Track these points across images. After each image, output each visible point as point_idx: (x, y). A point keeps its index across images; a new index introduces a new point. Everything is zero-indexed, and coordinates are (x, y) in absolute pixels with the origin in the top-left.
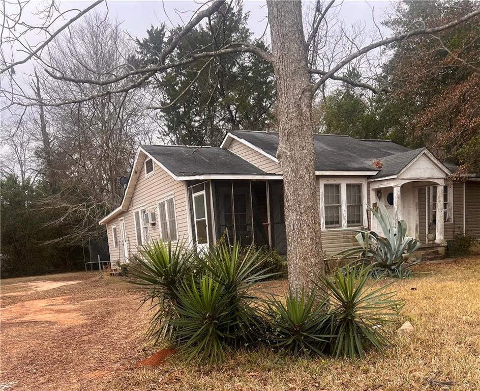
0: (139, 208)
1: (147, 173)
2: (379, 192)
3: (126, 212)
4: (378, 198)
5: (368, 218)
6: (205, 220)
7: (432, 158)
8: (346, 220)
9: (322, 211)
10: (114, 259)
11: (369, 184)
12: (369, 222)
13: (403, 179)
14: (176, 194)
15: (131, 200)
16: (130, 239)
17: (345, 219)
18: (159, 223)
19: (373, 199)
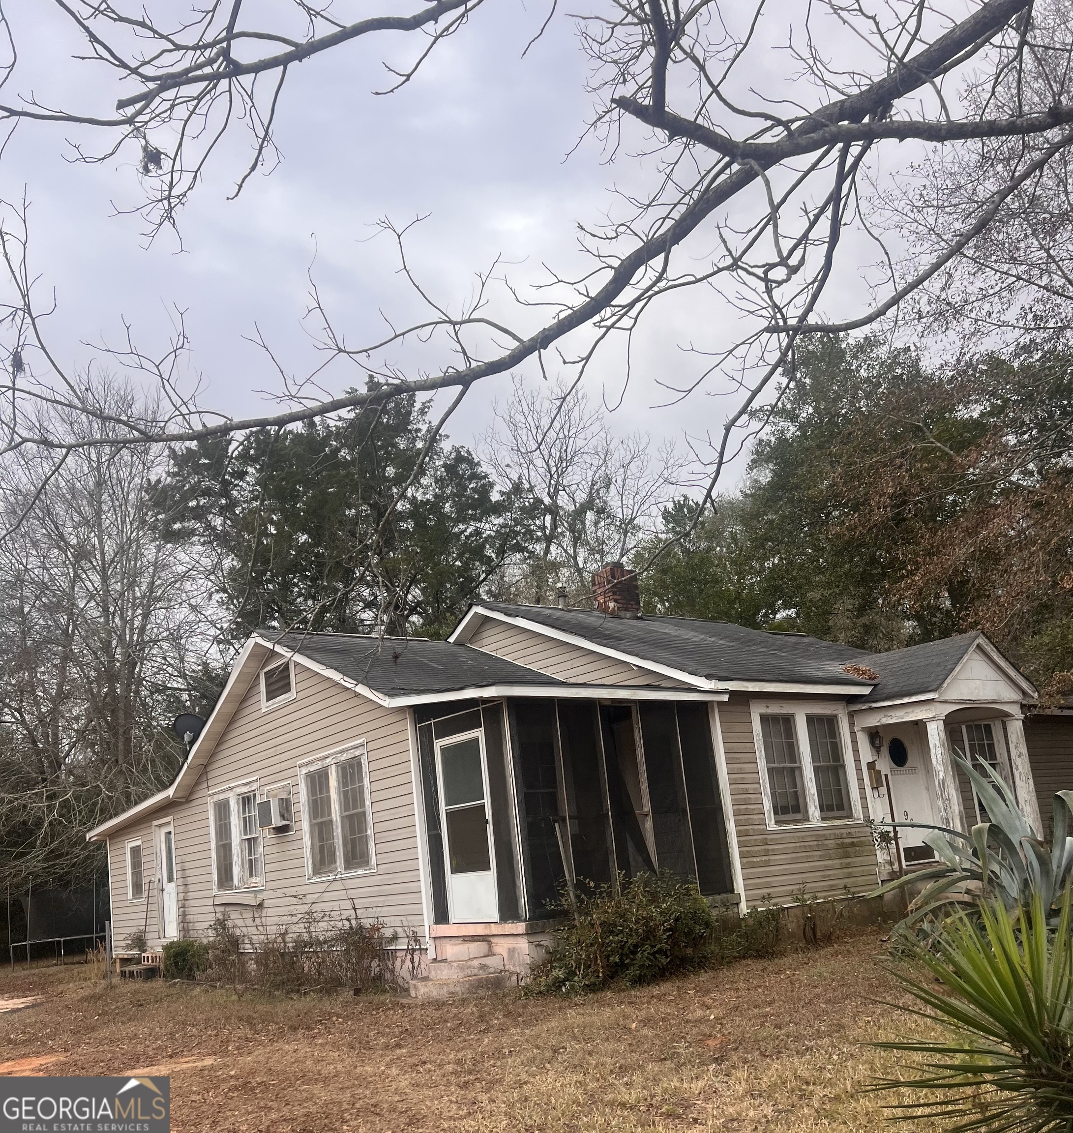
0: (231, 789)
1: (268, 700)
2: (874, 735)
3: (181, 804)
4: (874, 751)
5: (864, 798)
6: (483, 806)
7: (995, 656)
8: (817, 803)
9: (763, 781)
10: (128, 930)
11: (851, 715)
12: (865, 807)
13: (946, 702)
14: (371, 746)
15: (203, 772)
16: (188, 873)
17: (814, 800)
18: (304, 824)
19: (866, 754)
